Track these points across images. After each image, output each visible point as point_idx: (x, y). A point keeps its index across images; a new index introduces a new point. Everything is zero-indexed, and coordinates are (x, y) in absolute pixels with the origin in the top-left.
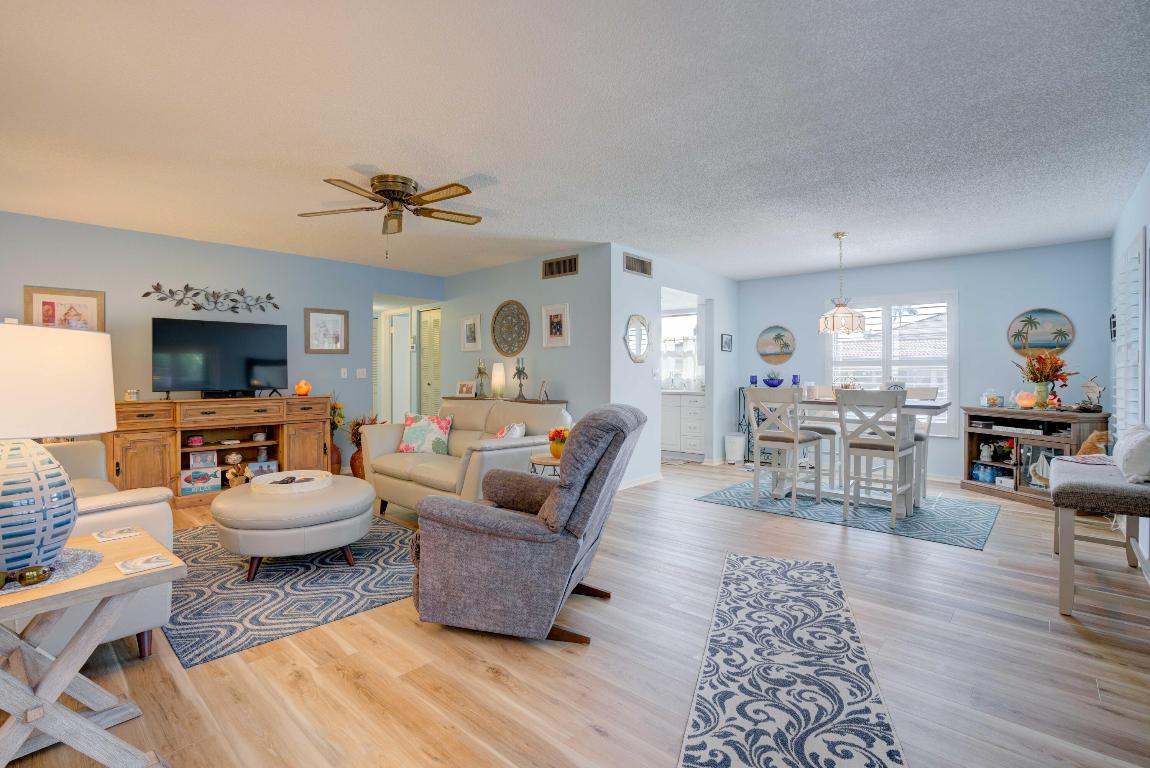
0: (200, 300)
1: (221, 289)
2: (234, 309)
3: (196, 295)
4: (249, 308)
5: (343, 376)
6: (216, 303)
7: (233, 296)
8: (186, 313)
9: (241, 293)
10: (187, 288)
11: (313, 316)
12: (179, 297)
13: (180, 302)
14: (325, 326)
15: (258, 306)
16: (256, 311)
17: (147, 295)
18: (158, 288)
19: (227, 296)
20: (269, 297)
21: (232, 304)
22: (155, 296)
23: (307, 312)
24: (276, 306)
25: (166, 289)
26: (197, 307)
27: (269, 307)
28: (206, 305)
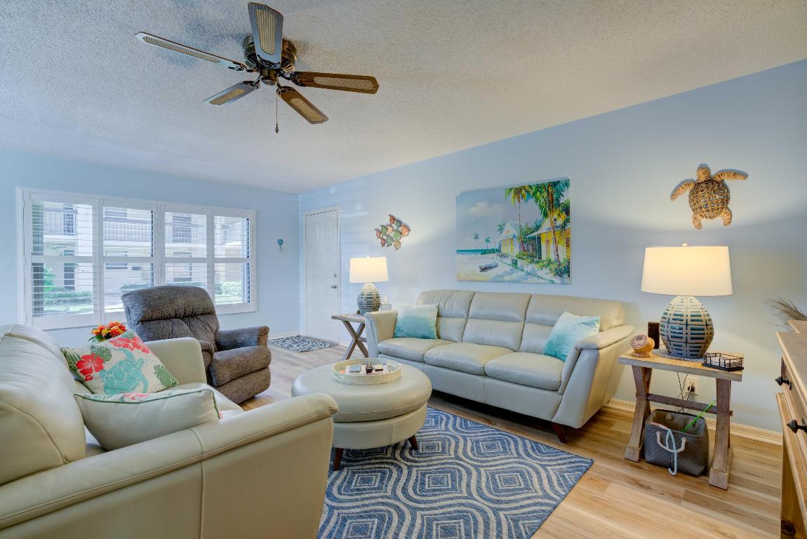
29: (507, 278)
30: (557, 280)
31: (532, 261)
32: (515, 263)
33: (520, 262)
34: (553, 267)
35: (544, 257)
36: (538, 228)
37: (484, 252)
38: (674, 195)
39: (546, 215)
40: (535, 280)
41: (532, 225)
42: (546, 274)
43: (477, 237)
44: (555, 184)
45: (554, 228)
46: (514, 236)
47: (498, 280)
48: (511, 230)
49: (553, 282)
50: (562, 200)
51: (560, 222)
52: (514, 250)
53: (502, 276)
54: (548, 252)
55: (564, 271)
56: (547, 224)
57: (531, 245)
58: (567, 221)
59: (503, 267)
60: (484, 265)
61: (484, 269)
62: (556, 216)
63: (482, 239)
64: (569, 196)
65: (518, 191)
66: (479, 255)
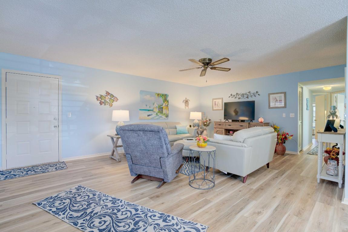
0: (240, 96)
1: (244, 92)
2: (247, 97)
3: (239, 95)
4: (251, 96)
5: (283, 116)
6: (243, 96)
7: (247, 94)
8: (237, 100)
9: (249, 92)
10: (237, 94)
11: (271, 96)
12: (235, 96)
13: (236, 97)
14: (276, 99)
15: (254, 96)
16: (254, 97)
17: (230, 97)
18: (231, 95)
19: (246, 94)
20: (257, 92)
21: (247, 96)
22: (231, 97)
23: (269, 94)
24: (259, 95)
25: (233, 95)
26: (239, 99)
27: (257, 95)
28: (241, 98)
29: (155, 118)
30: (166, 118)
31: (161, 114)
32: (157, 114)
33: (158, 114)
34: (165, 115)
35: (164, 113)
36: (162, 105)
37: (149, 110)
38: (183, 102)
39: (164, 102)
40: (162, 118)
41: (161, 104)
42: (164, 117)
43: (146, 106)
44: (166, 95)
45: (166, 105)
46: (157, 107)
47: (152, 119)
48: (156, 105)
49: (165, 119)
50: (167, 99)
51: (167, 104)
52: (156, 110)
53: (154, 118)
54: (164, 111)
55: (167, 116)
56: (164, 105)
57: (161, 109)
58: (168, 104)
59: (154, 115)
60: (148, 114)
61: (149, 116)
62: (166, 103)
63: (148, 106)
64: (168, 99)
65: (158, 95)
66: (147, 111)
